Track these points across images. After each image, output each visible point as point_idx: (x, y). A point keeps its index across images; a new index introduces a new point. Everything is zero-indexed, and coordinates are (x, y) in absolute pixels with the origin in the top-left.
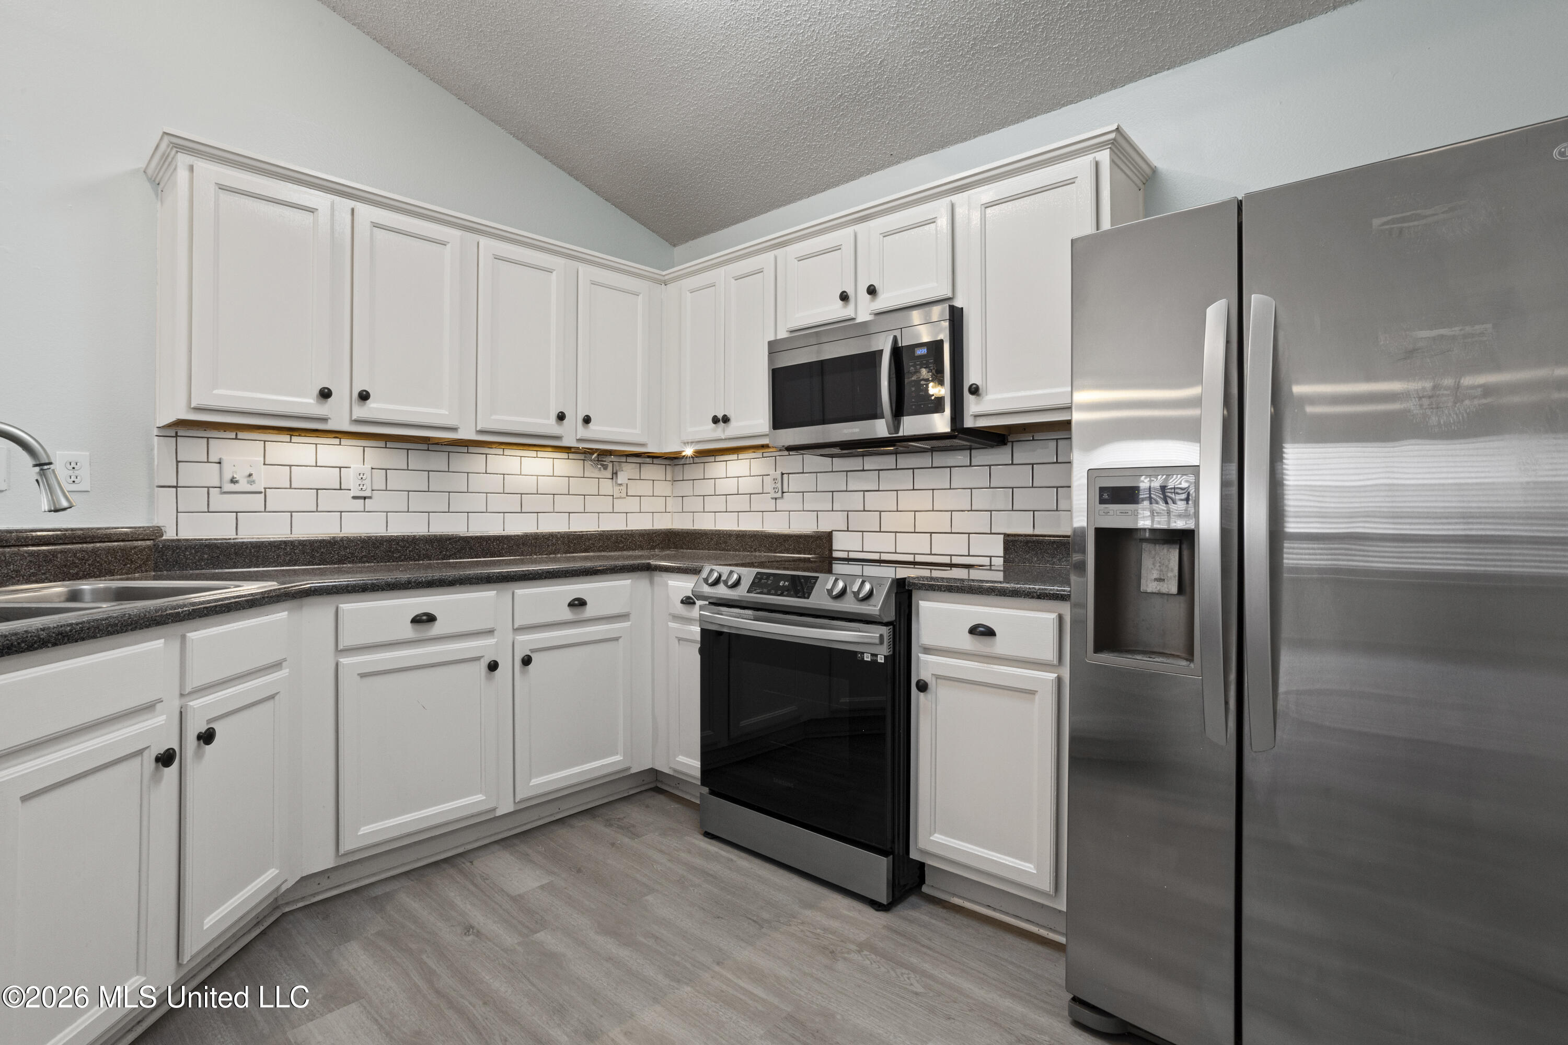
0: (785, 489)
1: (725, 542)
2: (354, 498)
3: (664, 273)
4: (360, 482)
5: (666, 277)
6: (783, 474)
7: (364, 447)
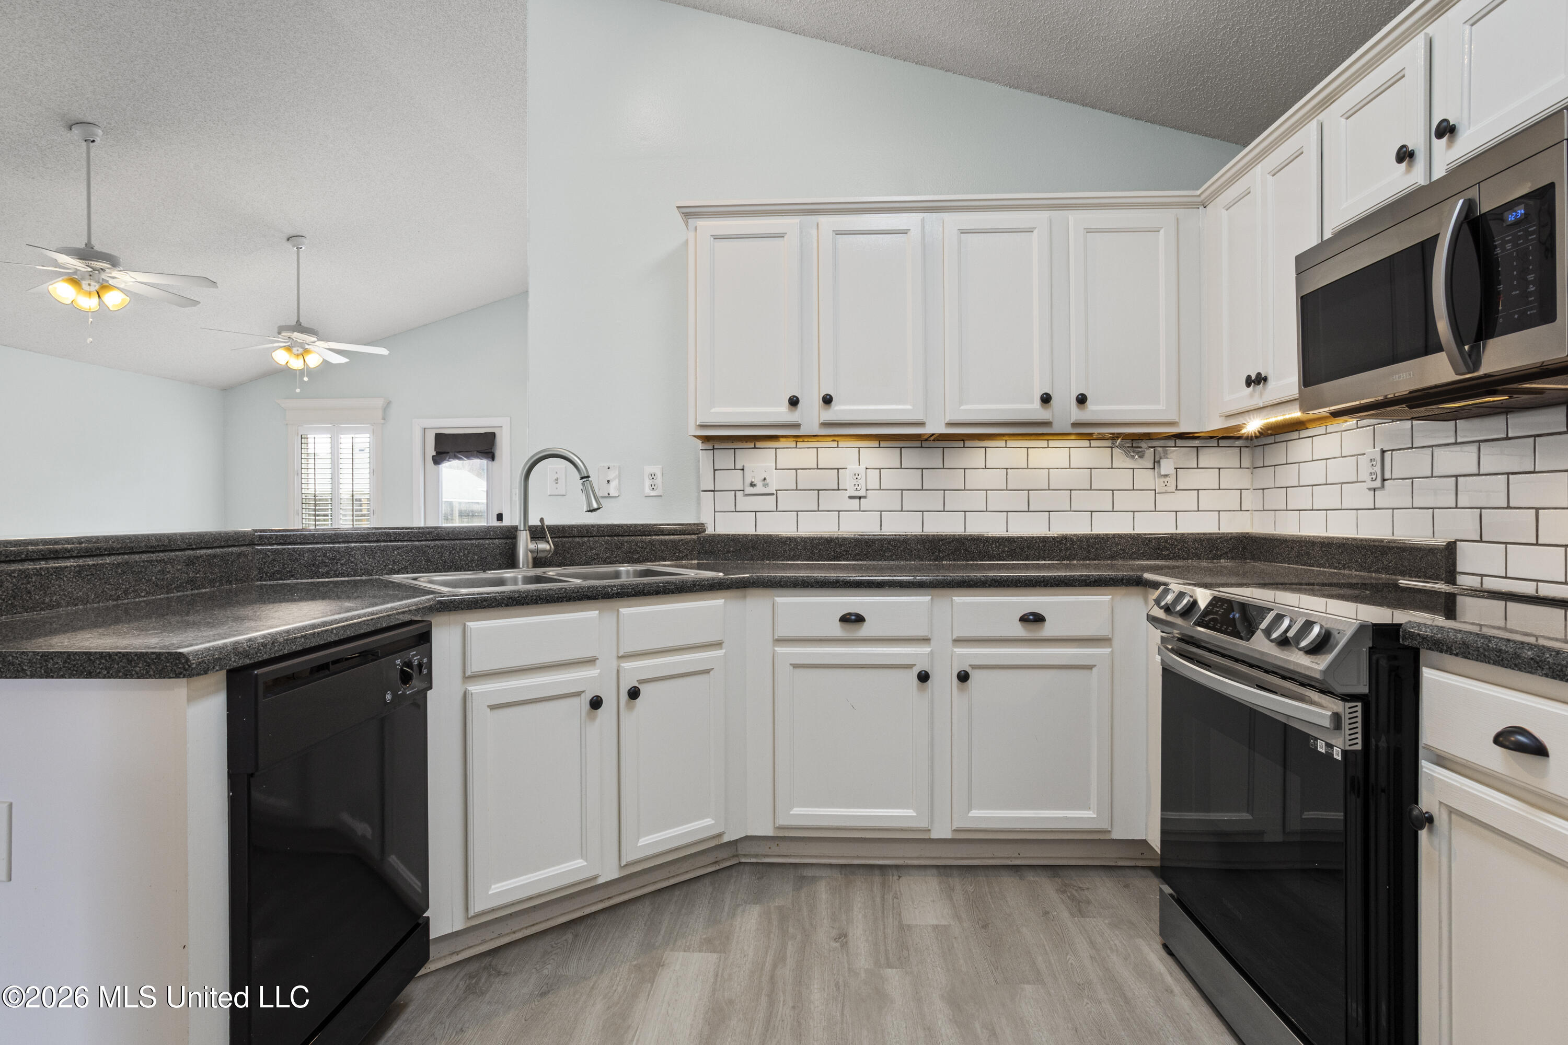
0: (1387, 476)
1: (1308, 554)
2: (850, 497)
3: (1198, 192)
4: (855, 482)
5: (1203, 197)
6: (1383, 452)
7: (859, 448)
